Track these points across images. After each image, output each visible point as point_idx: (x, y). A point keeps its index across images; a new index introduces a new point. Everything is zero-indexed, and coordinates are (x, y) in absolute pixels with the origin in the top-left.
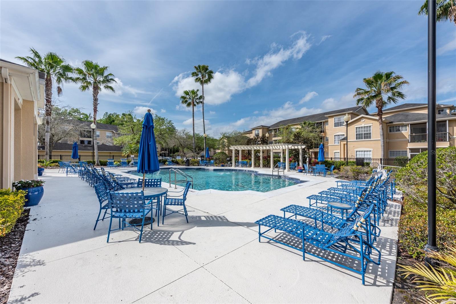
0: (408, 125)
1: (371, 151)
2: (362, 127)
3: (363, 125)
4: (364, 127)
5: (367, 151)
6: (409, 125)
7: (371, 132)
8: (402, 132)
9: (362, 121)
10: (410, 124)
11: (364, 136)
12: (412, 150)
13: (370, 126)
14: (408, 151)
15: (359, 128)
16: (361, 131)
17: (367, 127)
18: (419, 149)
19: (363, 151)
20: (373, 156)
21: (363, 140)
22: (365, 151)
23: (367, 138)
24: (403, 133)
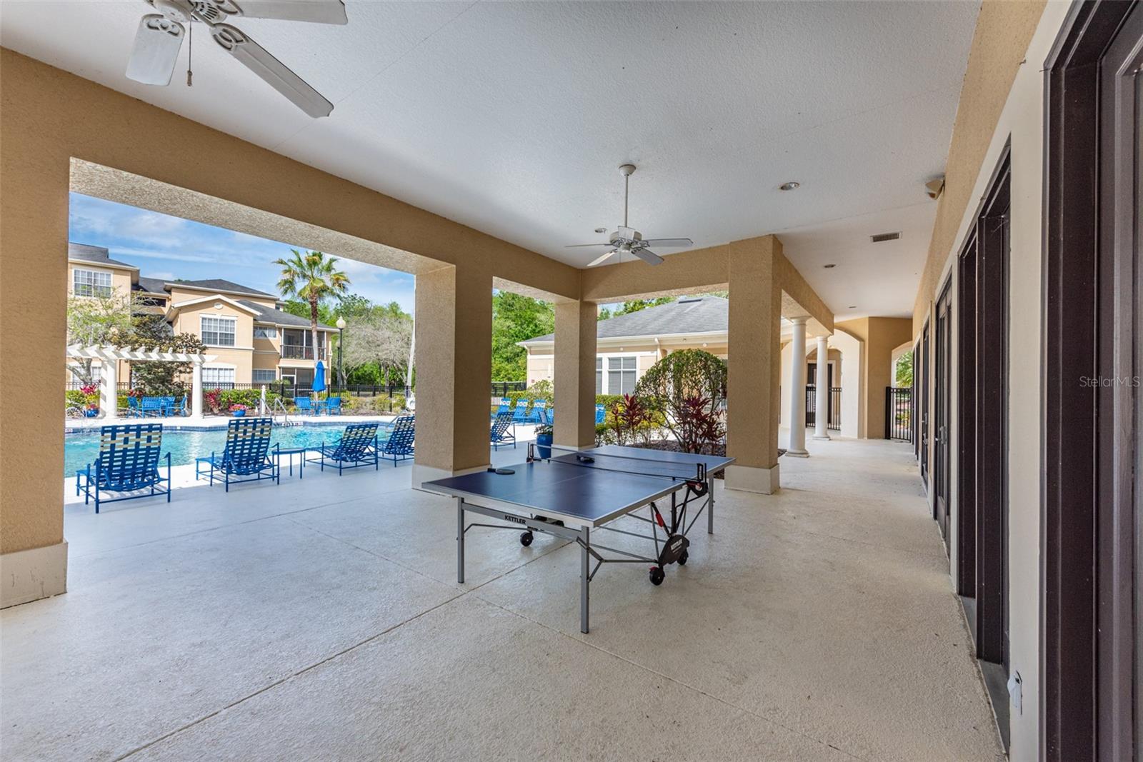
0: (280, 329)
1: (233, 369)
2: (216, 320)
3: (218, 317)
4: (221, 320)
5: (226, 369)
6: (283, 330)
7: (235, 333)
8: (269, 338)
9: (215, 306)
10: (285, 329)
11: (220, 339)
12: (285, 370)
13: (233, 321)
14: (278, 371)
15: (210, 319)
16: (214, 327)
17: (227, 321)
18: (294, 369)
19: (216, 369)
20: (237, 379)
21: (218, 346)
22: (222, 369)
23: (226, 343)
24: (272, 342)
